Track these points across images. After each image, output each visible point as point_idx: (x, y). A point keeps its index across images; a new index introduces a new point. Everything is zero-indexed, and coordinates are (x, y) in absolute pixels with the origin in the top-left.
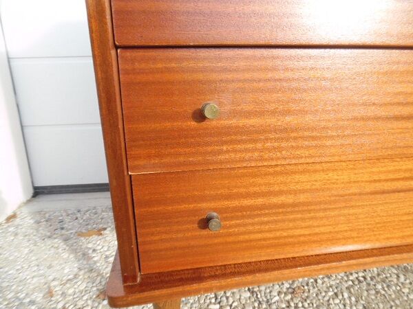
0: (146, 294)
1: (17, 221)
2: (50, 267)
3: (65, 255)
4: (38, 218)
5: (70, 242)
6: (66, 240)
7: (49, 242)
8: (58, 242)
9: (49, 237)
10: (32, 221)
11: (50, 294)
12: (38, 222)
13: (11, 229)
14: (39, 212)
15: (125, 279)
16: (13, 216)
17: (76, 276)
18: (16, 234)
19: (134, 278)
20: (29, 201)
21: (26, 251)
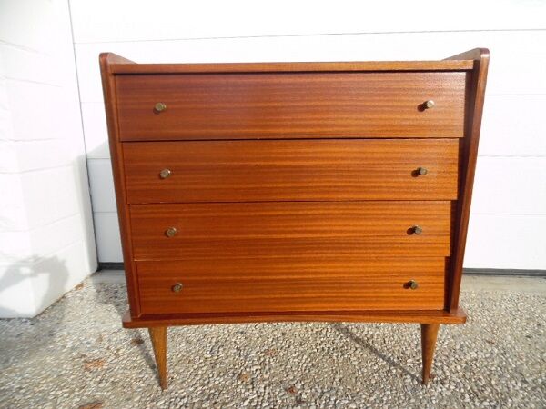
0: (146, 322)
1: (84, 289)
2: (103, 323)
3: (115, 316)
4: (99, 287)
5: (120, 307)
6: (117, 306)
7: (105, 306)
8: (111, 306)
9: (106, 303)
10: (95, 290)
11: (101, 339)
12: (99, 291)
13: (79, 295)
14: (101, 284)
15: (132, 315)
16: (81, 285)
17: (119, 330)
18: (82, 299)
19: (136, 315)
20: (93, 275)
21: (88, 311)
